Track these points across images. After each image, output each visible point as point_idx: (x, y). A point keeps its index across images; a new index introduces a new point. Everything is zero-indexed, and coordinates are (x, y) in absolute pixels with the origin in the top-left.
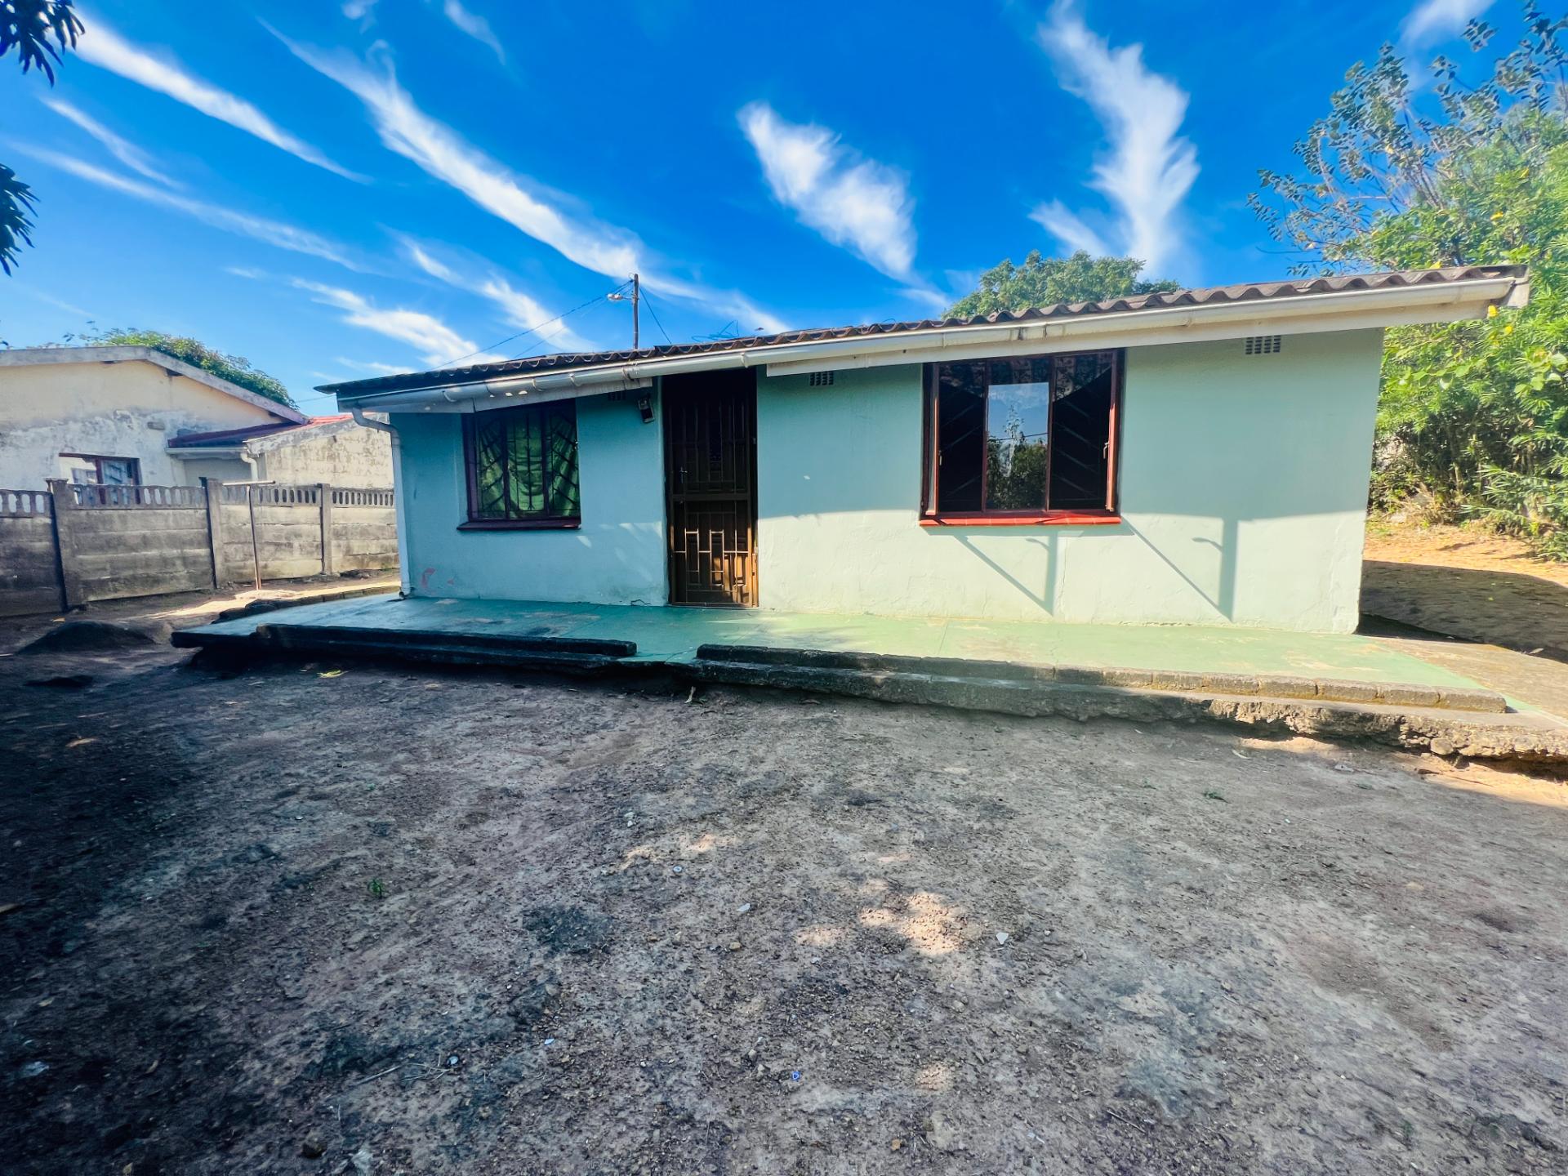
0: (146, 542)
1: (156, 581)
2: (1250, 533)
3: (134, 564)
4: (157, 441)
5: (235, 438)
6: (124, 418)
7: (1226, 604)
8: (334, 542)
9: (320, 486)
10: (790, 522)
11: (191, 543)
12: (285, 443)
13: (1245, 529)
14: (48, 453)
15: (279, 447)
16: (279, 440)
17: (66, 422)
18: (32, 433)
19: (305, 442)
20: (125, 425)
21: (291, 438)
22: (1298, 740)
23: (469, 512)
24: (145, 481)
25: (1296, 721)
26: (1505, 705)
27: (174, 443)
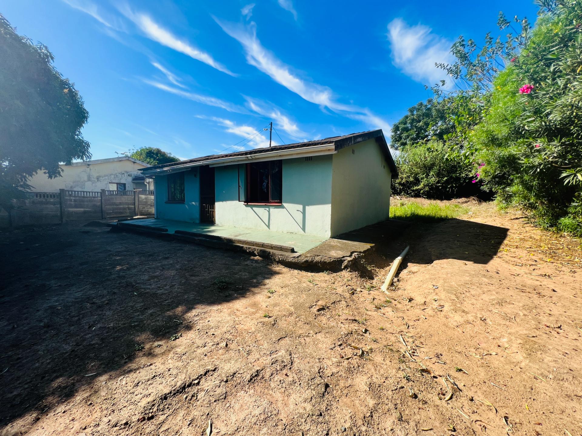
1: (122, 213)
2: (308, 209)
3: (117, 209)
4: (130, 179)
6: (123, 174)
7: (304, 229)
10: (221, 203)
11: (130, 204)
13: (307, 207)
14: (107, 182)
17: (111, 175)
18: (104, 178)
22: (257, 257)
23: (168, 198)
24: (127, 189)
25: (256, 252)
26: (293, 251)
27: (134, 179)
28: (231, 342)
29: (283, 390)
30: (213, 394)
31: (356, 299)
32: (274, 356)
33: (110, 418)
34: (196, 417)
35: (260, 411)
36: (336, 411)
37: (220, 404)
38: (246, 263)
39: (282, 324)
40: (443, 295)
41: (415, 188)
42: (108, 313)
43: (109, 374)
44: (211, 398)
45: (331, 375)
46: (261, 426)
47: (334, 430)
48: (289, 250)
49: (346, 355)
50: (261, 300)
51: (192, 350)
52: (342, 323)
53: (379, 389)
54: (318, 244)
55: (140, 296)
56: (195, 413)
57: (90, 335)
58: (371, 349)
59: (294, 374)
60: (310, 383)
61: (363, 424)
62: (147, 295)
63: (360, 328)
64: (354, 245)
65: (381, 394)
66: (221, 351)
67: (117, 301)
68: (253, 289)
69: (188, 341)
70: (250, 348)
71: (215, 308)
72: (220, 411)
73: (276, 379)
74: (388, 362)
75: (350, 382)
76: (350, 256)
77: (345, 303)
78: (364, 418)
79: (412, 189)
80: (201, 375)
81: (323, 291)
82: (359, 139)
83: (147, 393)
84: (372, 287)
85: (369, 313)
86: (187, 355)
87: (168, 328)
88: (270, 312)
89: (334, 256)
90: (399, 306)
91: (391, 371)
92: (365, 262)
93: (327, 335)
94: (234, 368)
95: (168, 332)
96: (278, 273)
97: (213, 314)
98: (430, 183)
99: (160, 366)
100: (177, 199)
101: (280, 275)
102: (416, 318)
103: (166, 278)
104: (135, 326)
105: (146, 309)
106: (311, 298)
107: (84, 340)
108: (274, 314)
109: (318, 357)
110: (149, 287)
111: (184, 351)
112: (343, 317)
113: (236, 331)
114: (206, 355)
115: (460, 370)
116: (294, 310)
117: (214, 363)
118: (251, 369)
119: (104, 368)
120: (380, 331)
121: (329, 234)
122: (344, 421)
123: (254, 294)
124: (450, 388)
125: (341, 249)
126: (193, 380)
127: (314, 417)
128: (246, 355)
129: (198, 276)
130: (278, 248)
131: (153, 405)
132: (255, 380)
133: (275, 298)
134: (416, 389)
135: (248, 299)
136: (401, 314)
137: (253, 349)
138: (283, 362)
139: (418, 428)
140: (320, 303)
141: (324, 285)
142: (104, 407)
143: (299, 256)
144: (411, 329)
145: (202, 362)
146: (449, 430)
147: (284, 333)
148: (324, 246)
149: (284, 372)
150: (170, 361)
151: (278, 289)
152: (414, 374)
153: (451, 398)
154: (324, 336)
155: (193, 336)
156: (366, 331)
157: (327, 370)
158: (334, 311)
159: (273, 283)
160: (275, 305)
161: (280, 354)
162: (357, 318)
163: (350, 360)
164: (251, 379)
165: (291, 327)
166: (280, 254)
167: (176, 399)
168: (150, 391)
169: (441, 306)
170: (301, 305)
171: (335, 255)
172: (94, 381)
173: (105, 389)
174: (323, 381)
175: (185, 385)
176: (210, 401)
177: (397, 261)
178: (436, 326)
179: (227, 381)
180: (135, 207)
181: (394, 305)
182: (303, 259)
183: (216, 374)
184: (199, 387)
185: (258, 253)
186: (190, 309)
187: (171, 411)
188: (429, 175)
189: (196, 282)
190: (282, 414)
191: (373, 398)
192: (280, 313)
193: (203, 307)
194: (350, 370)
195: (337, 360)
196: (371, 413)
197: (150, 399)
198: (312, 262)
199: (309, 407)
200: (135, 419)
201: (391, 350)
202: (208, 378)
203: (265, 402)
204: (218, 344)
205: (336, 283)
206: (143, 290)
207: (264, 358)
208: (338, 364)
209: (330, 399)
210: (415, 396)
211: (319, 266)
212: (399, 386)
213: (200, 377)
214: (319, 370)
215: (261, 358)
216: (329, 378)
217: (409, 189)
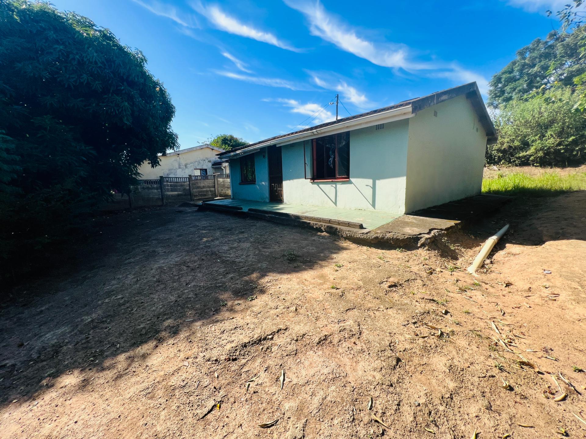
0: (204, 187)
1: (205, 195)
2: (379, 183)
3: (201, 192)
4: (210, 165)
6: (205, 160)
7: (374, 205)
10: (288, 181)
11: (211, 187)
13: (377, 182)
14: (192, 169)
17: (195, 162)
18: (190, 165)
20: (205, 162)
22: (324, 233)
23: (242, 180)
24: (208, 174)
25: (322, 228)
26: (361, 227)
27: (213, 165)
28: (300, 307)
29: (351, 356)
30: (285, 349)
31: (435, 279)
32: (342, 324)
33: (204, 354)
34: (271, 366)
35: (329, 371)
36: (408, 385)
37: (292, 359)
38: (313, 238)
39: (350, 296)
40: (558, 282)
41: (521, 154)
42: (199, 275)
43: (202, 321)
44: (283, 352)
45: (404, 351)
46: (330, 384)
47: (407, 402)
48: (357, 226)
49: (421, 333)
50: (329, 272)
51: (266, 311)
52: (417, 301)
53: (461, 373)
54: (390, 220)
55: (223, 263)
56: (270, 362)
57: (187, 291)
58: (453, 332)
59: (363, 344)
60: (380, 354)
61: (441, 404)
62: (228, 263)
63: (439, 309)
64: (434, 221)
65: (465, 378)
66: (291, 314)
67: (205, 266)
68: (320, 262)
69: (263, 303)
70: (319, 315)
71: (285, 276)
72: (292, 365)
73: (344, 345)
74: (474, 347)
75: (425, 360)
76: (429, 233)
77: (421, 281)
78: (442, 398)
79: (517, 155)
80: (274, 332)
81: (395, 269)
82: (444, 97)
83: (231, 339)
84: (456, 268)
85: (451, 295)
86: (262, 313)
87: (245, 291)
88: (337, 284)
89: (409, 233)
90: (491, 290)
91: (478, 357)
92: (447, 240)
93: (399, 311)
94: (304, 330)
95: (245, 294)
96: (346, 249)
97: (283, 282)
98: (546, 146)
99: (240, 320)
100: (249, 180)
101: (348, 251)
102: (515, 306)
103: (242, 249)
104: (220, 286)
105: (227, 273)
106: (381, 274)
107: (184, 294)
108: (342, 287)
109: (388, 331)
110: (228, 255)
111: (259, 311)
112: (419, 296)
113: (305, 299)
114: (278, 316)
115: (580, 371)
116: (362, 284)
117: (285, 323)
118: (319, 333)
119: (198, 316)
120: (464, 314)
121: (403, 210)
122: (418, 396)
123: (322, 267)
124: (562, 388)
125: (417, 226)
126: (267, 335)
127: (384, 386)
128: (315, 321)
129: (269, 248)
130: (346, 224)
131: (236, 350)
132: (323, 343)
133: (342, 272)
134: (511, 381)
135: (316, 271)
136: (494, 300)
137: (321, 316)
138: (351, 331)
139: (513, 422)
140: (391, 279)
141: (396, 262)
142: (200, 345)
143: (368, 232)
144: (507, 316)
145: (275, 322)
146: (558, 433)
147: (352, 304)
148: (397, 223)
149: (353, 340)
150: (248, 317)
151: (345, 263)
152: (510, 365)
153: (564, 399)
154: (395, 312)
155: (267, 299)
156: (447, 313)
157: (398, 344)
158: (407, 290)
159: (341, 257)
160: (343, 278)
161: (347, 323)
162: (435, 299)
163: (426, 339)
164: (320, 342)
165: (359, 300)
166: (348, 230)
167: (254, 348)
168: (233, 339)
169: (554, 294)
170: (371, 281)
171: (409, 231)
172: (192, 325)
173: (200, 332)
174: (394, 354)
175: (261, 338)
176: (282, 354)
177: (491, 241)
178: (545, 317)
179: (297, 340)
180: (215, 190)
181: (484, 289)
182: (373, 236)
183: (287, 333)
184: (273, 342)
185: (325, 229)
186: (263, 276)
187: (250, 357)
188: (544, 136)
189: (267, 253)
190: (351, 377)
191: (454, 380)
192: (347, 286)
193: (274, 275)
194: (426, 349)
195: (410, 336)
196: (451, 394)
197: (234, 345)
198: (383, 238)
199: (378, 376)
200: (223, 358)
201: (479, 336)
202: (280, 335)
203: (333, 364)
204: (288, 308)
205: (410, 261)
206: (224, 258)
207: (332, 325)
208: (412, 341)
209: (402, 373)
210: (511, 389)
211: (391, 243)
212: (488, 374)
213: (273, 334)
214: (390, 344)
215: (329, 325)
216: (401, 353)
217: (512, 156)
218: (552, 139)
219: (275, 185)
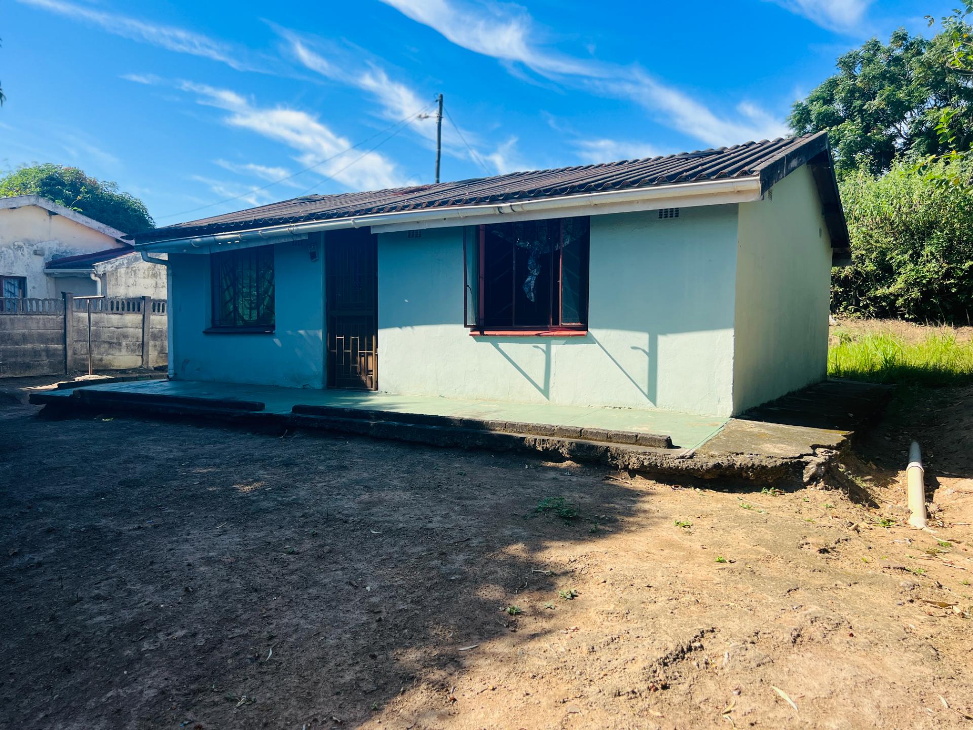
0: (25, 339)
3: (15, 354)
4: (39, 264)
5: (88, 261)
6: (20, 247)
7: (652, 395)
8: (151, 343)
9: (143, 298)
10: (396, 331)
11: (52, 341)
12: (121, 265)
13: (661, 339)
15: (116, 269)
16: (117, 263)
19: (135, 265)
20: (20, 252)
21: (126, 261)
22: (568, 463)
23: (213, 321)
24: (31, 293)
25: (564, 451)
26: (669, 444)
27: (49, 265)
29: (862, 653)
31: (874, 540)
32: (805, 612)
33: (595, 687)
35: (850, 673)
37: (771, 668)
41: (879, 292)
42: (359, 565)
44: (745, 663)
45: (931, 637)
48: (659, 440)
49: (933, 612)
52: (884, 572)
54: (714, 429)
57: (377, 599)
60: (904, 644)
62: (410, 533)
63: (925, 581)
66: (694, 608)
70: (747, 603)
72: (780, 676)
73: (837, 640)
76: (814, 454)
77: (860, 542)
79: (872, 294)
80: (697, 636)
81: (797, 524)
82: (793, 163)
84: (889, 521)
88: (720, 556)
92: (846, 470)
93: (873, 587)
95: (541, 589)
98: (924, 277)
108: (735, 558)
109: (885, 614)
112: (879, 564)
114: (672, 613)
116: (768, 552)
117: (700, 622)
118: (781, 628)
120: (965, 587)
121: (728, 406)
125: (781, 440)
126: (690, 642)
128: (751, 612)
130: (629, 438)
131: (655, 672)
132: (801, 641)
133: (704, 535)
138: (829, 619)
140: (812, 540)
141: (782, 514)
143: (692, 455)
145: (679, 621)
147: (788, 583)
148: (734, 435)
149: (844, 631)
151: (691, 520)
154: (867, 588)
155: (606, 590)
156: (940, 586)
157: (917, 630)
158: (850, 556)
159: (668, 509)
160: (719, 545)
161: (811, 609)
162: (905, 567)
163: (947, 618)
164: (795, 640)
165: (790, 576)
166: (639, 451)
167: (682, 666)
168: (629, 656)
170: (777, 544)
171: (778, 451)
174: (922, 642)
175: (683, 649)
177: (913, 470)
179: (753, 643)
181: (960, 549)
182: (706, 461)
183: (721, 635)
184: (708, 652)
187: (688, 680)
188: (920, 255)
192: (744, 557)
195: (924, 618)
200: (640, 687)
202: (712, 640)
204: (677, 598)
207: (789, 615)
208: (932, 623)
209: (953, 663)
213: (698, 639)
214: (904, 630)
215: (783, 616)
216: (930, 640)
217: (862, 294)
218: (934, 263)
219: (347, 339)
